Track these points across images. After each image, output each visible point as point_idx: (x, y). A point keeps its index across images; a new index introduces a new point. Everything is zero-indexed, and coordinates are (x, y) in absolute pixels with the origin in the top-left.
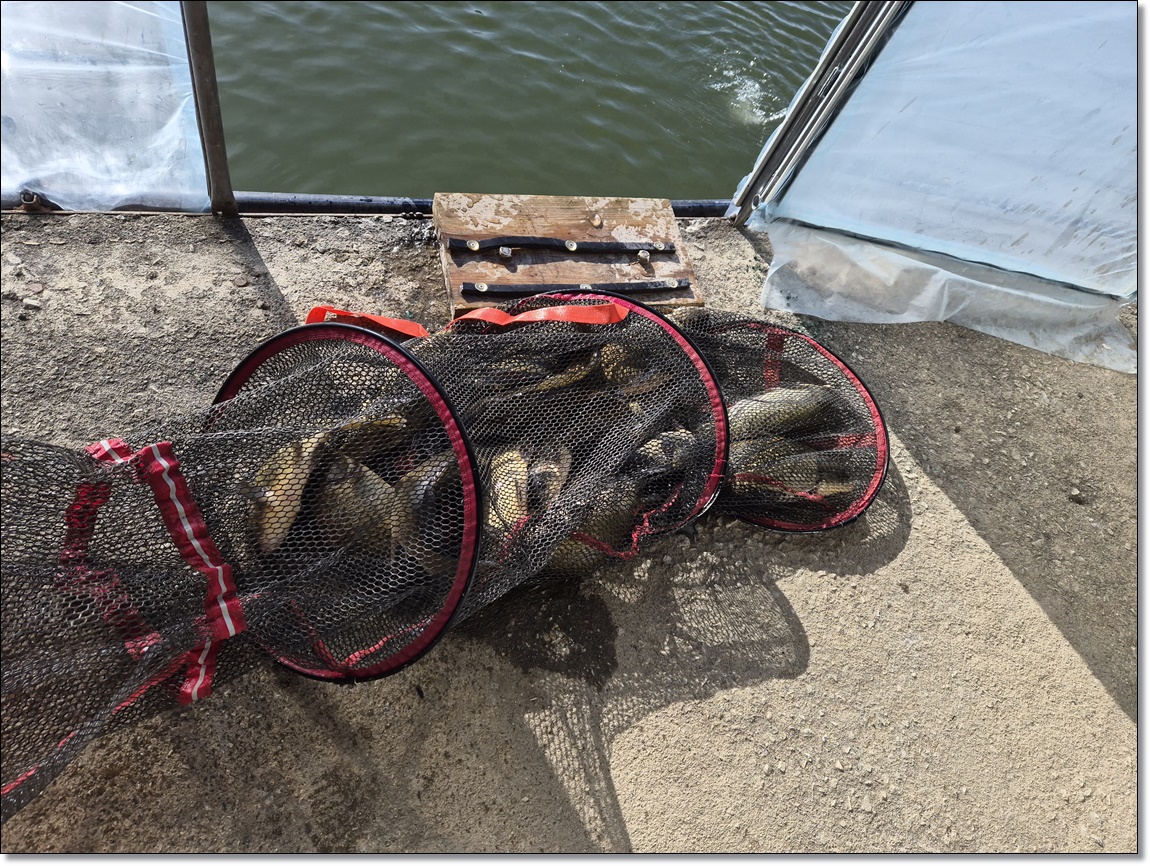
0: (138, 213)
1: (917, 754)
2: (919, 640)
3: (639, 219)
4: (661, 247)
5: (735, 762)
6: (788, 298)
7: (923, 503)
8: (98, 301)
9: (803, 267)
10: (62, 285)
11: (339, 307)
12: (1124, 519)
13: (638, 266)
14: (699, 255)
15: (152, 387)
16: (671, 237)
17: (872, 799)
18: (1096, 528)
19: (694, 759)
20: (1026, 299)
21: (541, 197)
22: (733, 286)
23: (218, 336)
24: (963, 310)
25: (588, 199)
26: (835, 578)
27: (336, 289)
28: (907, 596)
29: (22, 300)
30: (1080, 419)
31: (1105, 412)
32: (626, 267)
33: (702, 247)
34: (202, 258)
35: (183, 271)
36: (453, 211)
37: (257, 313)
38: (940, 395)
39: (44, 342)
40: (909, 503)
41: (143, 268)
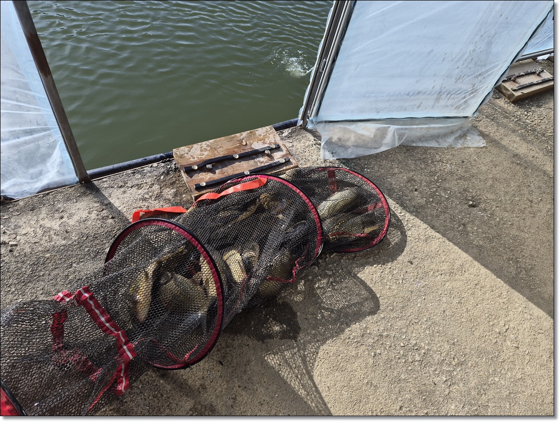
0: (48, 192)
1: (433, 331)
2: (423, 283)
3: (262, 137)
4: (274, 147)
5: (359, 355)
6: (332, 153)
7: (409, 225)
8: (41, 235)
9: (335, 139)
10: (24, 232)
11: (145, 209)
12: (493, 209)
13: (266, 157)
14: (291, 145)
15: (74, 265)
16: (277, 141)
17: (419, 354)
18: (483, 216)
19: (342, 359)
20: (429, 128)
21: (218, 139)
22: (308, 154)
23: (96, 235)
24: (405, 139)
25: (238, 135)
26: (381, 266)
27: (141, 201)
28: (413, 266)
29: (8, 243)
30: (465, 172)
31: (475, 166)
32: (261, 159)
33: (291, 141)
34: (81, 204)
35: (74, 211)
36: (183, 155)
37: (110, 221)
38: (405, 177)
39: (23, 259)
40: (404, 226)
41: (57, 215)
